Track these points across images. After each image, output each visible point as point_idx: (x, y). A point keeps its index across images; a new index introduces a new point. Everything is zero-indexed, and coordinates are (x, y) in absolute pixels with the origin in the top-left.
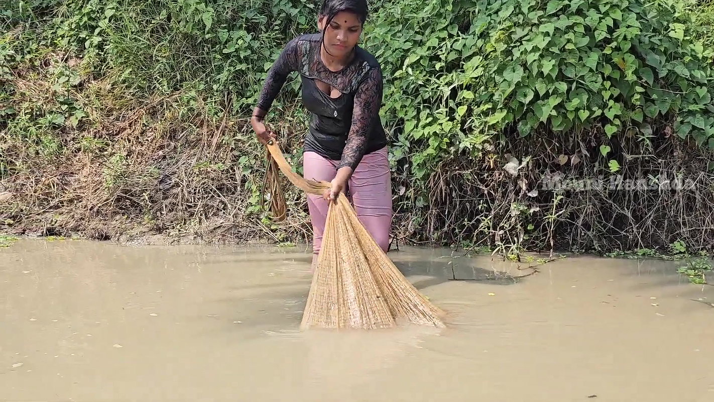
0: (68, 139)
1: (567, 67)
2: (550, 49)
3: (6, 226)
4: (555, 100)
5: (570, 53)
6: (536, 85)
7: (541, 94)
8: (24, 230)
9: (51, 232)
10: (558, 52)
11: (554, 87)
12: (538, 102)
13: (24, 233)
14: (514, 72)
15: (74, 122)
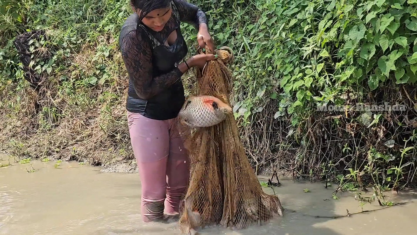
0: (99, 93)
1: (411, 21)
2: (392, 6)
3: (55, 153)
4: (395, 55)
5: (414, 7)
6: (380, 41)
7: (384, 49)
8: (61, 157)
9: (73, 158)
10: (400, 8)
11: (394, 42)
12: (382, 57)
13: (60, 158)
14: (359, 31)
15: (102, 82)
